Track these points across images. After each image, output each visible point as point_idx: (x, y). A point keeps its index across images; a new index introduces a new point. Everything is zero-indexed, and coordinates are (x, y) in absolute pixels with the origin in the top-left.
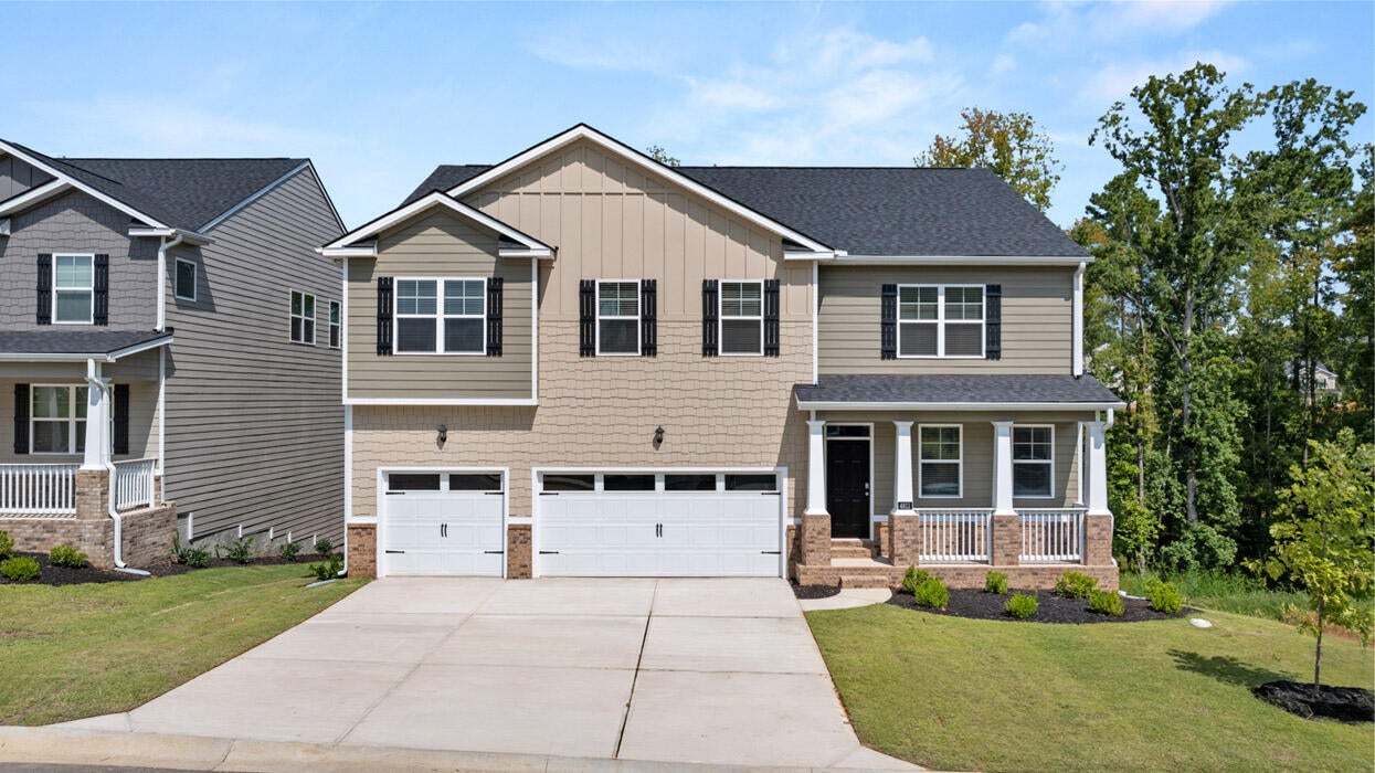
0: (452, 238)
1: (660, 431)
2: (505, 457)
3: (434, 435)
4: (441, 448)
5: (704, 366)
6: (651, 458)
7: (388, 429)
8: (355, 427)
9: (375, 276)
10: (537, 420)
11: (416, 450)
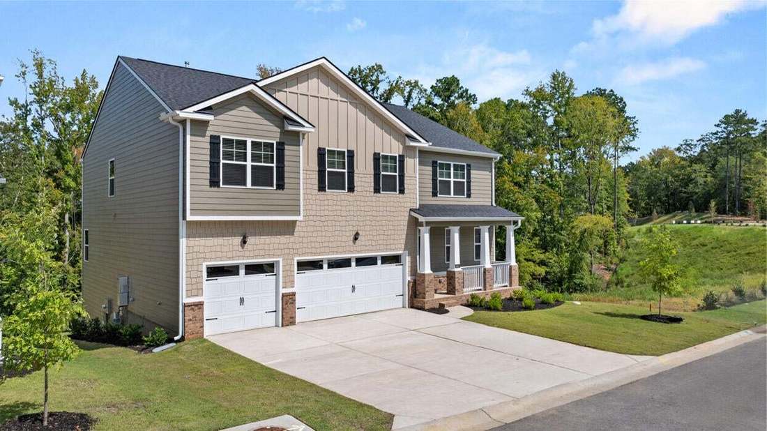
0: (255, 114)
1: (357, 234)
2: (278, 252)
3: (238, 240)
4: (243, 248)
5: (374, 199)
6: (352, 249)
7: (209, 237)
8: (188, 236)
9: (208, 134)
10: (297, 229)
11: (226, 250)
